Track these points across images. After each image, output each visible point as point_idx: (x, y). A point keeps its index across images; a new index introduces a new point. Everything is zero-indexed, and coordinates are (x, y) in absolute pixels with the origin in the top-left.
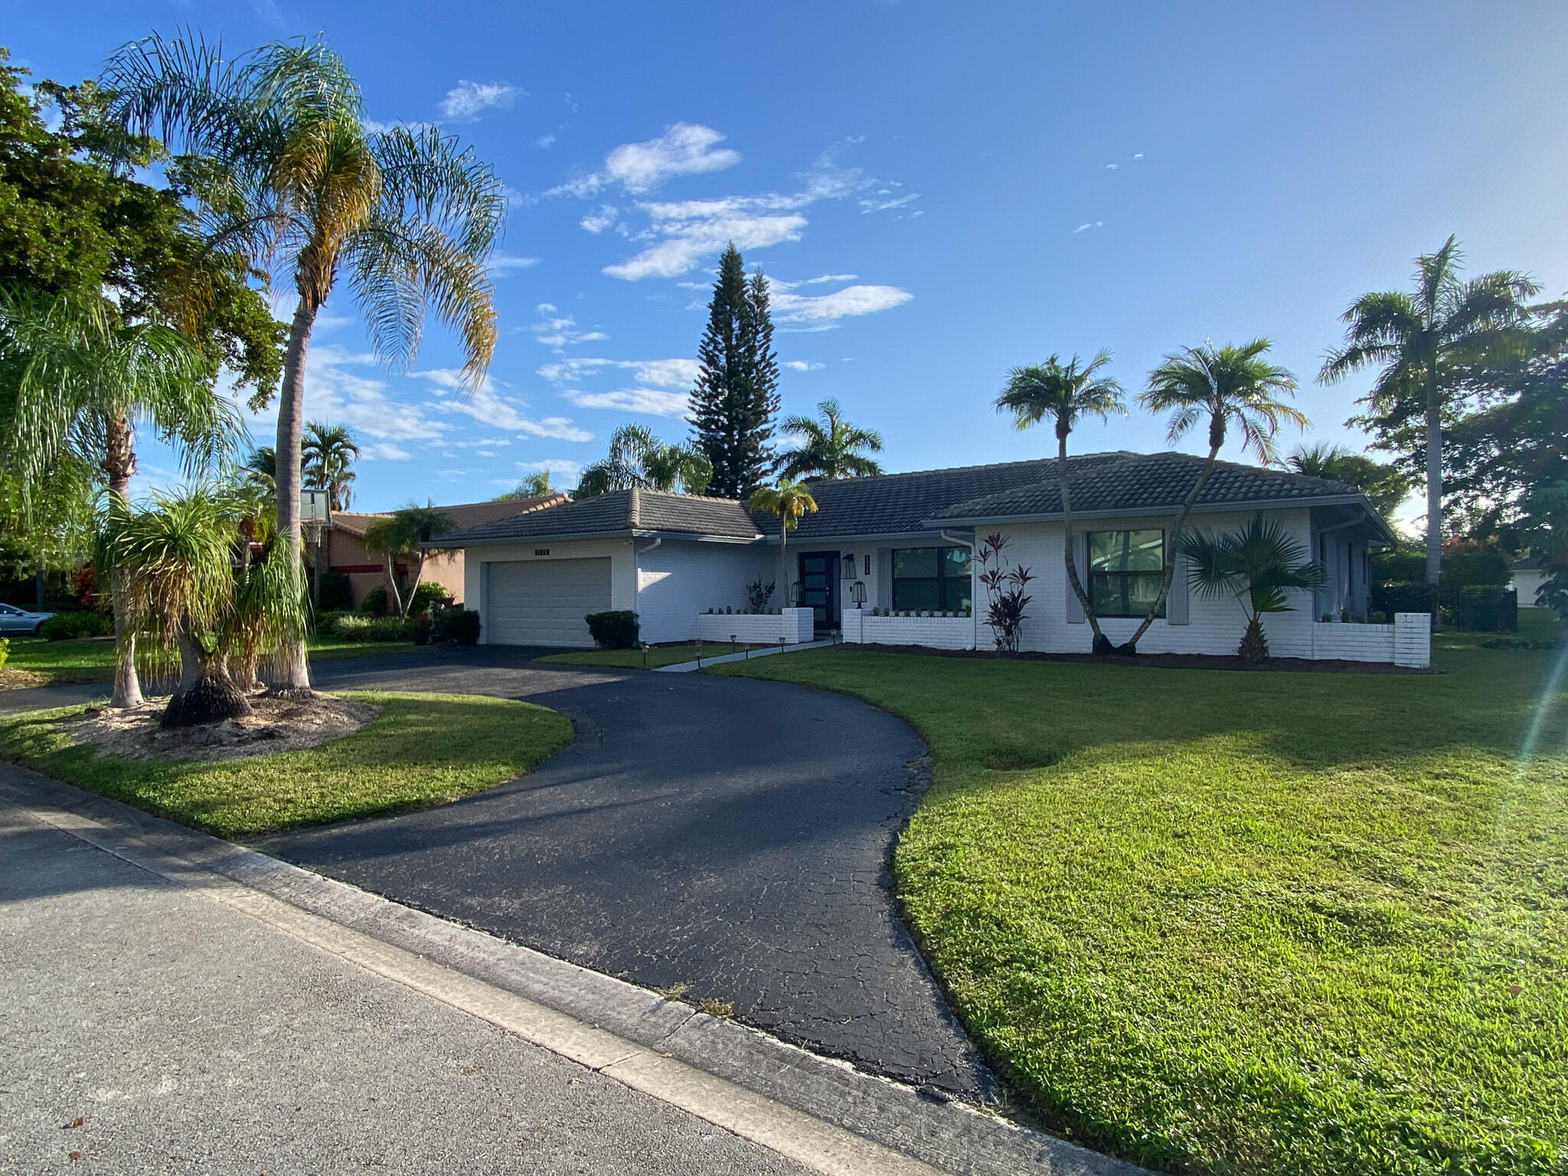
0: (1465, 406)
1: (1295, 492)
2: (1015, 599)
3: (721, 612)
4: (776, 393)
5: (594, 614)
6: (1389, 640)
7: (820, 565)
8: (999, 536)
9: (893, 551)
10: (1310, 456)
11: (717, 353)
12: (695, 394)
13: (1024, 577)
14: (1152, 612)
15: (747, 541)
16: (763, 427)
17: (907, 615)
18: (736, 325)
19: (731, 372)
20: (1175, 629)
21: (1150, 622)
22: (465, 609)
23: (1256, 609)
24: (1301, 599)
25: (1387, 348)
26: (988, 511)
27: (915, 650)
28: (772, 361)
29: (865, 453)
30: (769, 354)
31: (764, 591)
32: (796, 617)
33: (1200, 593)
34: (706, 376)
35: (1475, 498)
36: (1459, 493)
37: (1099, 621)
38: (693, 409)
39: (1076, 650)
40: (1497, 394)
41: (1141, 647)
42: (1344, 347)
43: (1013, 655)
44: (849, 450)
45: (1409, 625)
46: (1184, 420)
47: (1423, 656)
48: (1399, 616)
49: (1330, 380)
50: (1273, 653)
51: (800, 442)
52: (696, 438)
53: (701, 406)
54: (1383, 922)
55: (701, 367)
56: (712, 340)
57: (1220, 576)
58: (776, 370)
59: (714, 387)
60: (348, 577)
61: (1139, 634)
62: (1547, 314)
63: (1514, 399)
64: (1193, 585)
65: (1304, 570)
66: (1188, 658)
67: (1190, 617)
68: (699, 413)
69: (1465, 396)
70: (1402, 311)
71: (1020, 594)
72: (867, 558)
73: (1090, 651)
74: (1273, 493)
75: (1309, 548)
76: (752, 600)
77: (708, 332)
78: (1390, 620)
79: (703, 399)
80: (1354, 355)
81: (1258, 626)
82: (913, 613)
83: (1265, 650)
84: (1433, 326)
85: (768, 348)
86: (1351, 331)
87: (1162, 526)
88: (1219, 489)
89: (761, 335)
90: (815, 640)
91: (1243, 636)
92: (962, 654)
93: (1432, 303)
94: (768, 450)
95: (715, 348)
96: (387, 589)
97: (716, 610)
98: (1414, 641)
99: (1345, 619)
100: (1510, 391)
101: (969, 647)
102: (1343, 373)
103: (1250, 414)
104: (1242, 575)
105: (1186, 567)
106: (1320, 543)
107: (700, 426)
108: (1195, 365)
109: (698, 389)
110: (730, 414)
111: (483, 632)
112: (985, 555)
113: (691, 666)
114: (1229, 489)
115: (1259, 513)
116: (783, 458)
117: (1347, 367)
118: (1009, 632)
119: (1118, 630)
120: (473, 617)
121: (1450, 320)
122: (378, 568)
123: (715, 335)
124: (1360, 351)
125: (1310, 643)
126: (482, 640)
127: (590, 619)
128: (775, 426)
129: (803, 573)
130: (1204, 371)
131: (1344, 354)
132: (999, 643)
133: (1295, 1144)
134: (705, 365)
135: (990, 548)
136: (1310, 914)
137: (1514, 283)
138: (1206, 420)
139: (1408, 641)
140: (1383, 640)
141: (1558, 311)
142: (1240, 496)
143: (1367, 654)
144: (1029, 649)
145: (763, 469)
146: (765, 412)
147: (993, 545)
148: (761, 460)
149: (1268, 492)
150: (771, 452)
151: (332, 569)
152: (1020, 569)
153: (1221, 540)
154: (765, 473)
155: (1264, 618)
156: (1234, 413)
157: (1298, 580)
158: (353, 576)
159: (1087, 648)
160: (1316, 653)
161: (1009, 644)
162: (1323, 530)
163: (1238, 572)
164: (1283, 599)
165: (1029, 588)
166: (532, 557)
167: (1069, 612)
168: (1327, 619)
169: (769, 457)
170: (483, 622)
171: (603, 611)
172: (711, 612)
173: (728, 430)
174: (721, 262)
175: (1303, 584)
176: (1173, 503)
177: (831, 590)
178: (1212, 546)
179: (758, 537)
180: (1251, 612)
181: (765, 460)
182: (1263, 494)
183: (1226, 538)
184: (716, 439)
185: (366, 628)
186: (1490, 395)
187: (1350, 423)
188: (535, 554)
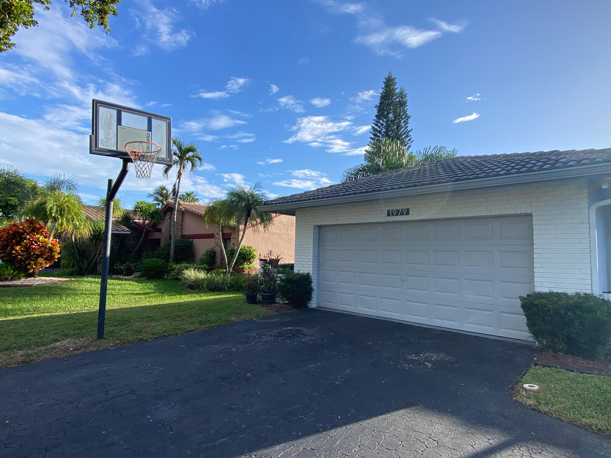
22: (296, 271)
60: (192, 241)
96: (217, 250)
111: (314, 295)
120: (305, 280)
122: (211, 236)
126: (313, 304)
151: (183, 236)
158: (195, 241)
166: (384, 218)
170: (314, 285)
185: (203, 280)
188: (388, 215)
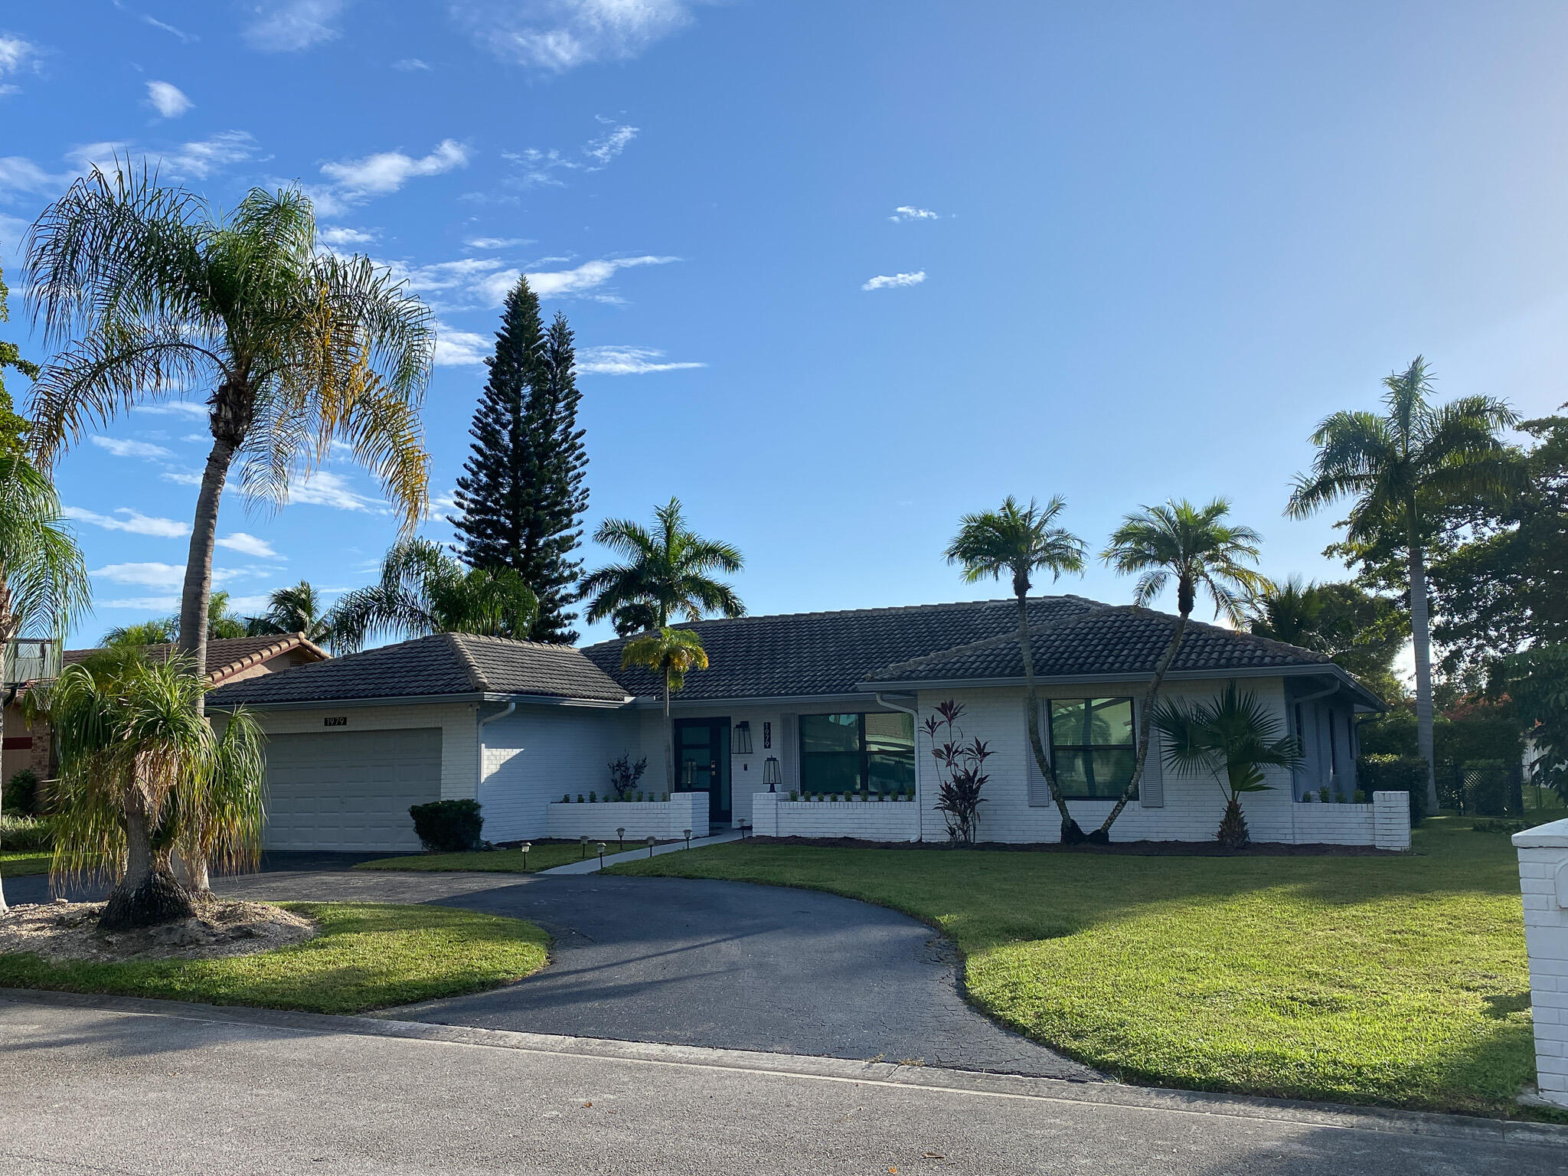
0: (1457, 537)
1: (1267, 660)
2: (971, 779)
3: (581, 800)
4: (582, 486)
5: (420, 804)
6: (1369, 820)
7: (703, 736)
8: (952, 704)
9: (802, 718)
10: (1283, 593)
11: (497, 427)
12: (464, 484)
13: (982, 752)
14: (1126, 793)
15: (615, 705)
16: (565, 533)
17: (834, 800)
18: (526, 390)
19: (519, 455)
20: (1151, 812)
21: (1124, 804)
23: (1234, 788)
24: (1278, 776)
25: (1361, 478)
26: (933, 673)
27: (847, 842)
28: (578, 441)
29: (714, 574)
30: (573, 430)
31: (632, 771)
32: (688, 804)
33: (1176, 771)
34: (480, 459)
35: (1479, 648)
36: (1461, 642)
37: (1069, 804)
38: (460, 505)
39: (1041, 840)
40: (1493, 523)
41: (1115, 835)
42: (1314, 476)
43: (966, 845)
44: (692, 570)
45: (1387, 804)
46: (1151, 585)
47: (1403, 838)
48: (1377, 795)
49: (1301, 513)
50: (1254, 838)
51: (622, 558)
52: (463, 547)
53: (472, 501)
54: (1336, 1003)
55: (473, 446)
56: (492, 410)
57: (1196, 752)
58: (583, 454)
59: (493, 475)
61: (1111, 819)
62: (1539, 432)
63: (1515, 527)
64: (1168, 762)
65: (1282, 744)
66: (1165, 845)
67: (1165, 798)
68: (470, 511)
69: (1457, 527)
70: (1374, 438)
71: (975, 772)
72: (767, 727)
73: (1058, 840)
74: (1245, 661)
75: (1284, 721)
76: (614, 781)
77: (485, 398)
78: (1369, 800)
79: (476, 492)
80: (1324, 487)
81: (1237, 807)
82: (841, 798)
83: (1246, 834)
84: (1408, 456)
85: (571, 424)
86: (1319, 460)
87: (1130, 694)
88: (1190, 654)
89: (562, 404)
90: (711, 835)
91: (1222, 819)
92: (907, 846)
93: (1407, 429)
94: (570, 566)
95: (496, 421)
96: (40, 774)
97: (574, 797)
98: (1393, 821)
99: (1325, 799)
100: (1507, 520)
101: (914, 839)
102: (1315, 505)
103: (1217, 579)
104: (1218, 750)
105: (1162, 741)
106: (1296, 713)
107: (469, 530)
108: (1159, 526)
109: (468, 476)
110: (516, 513)
112: (932, 726)
113: (592, 866)
114: (1200, 654)
115: (1232, 683)
116: (595, 578)
117: (1318, 498)
118: (964, 819)
119: (1089, 815)
121: (1428, 448)
123: (495, 402)
124: (1332, 482)
125: (1290, 825)
127: (415, 812)
128: (581, 532)
129: (679, 747)
130: (1170, 532)
131: (1314, 483)
132: (953, 832)
133: (1281, 1072)
134: (481, 444)
135: (940, 717)
136: (1288, 1002)
137: (1490, 410)
138: (1174, 583)
139: (1388, 821)
140: (1363, 820)
141: (1552, 428)
142: (1212, 662)
143: (1346, 837)
144: (987, 839)
145: (563, 592)
146: (568, 513)
147: (945, 714)
148: (561, 580)
149: (1240, 659)
150: (576, 569)
152: (977, 742)
153: (1194, 713)
154: (566, 599)
155: (1243, 798)
156: (1201, 578)
157: (1275, 757)
159: (1055, 836)
160: (1297, 836)
161: (965, 833)
162: (1298, 700)
163: (1214, 747)
164: (1261, 777)
165: (987, 767)
166: (321, 728)
167: (1032, 793)
168: (1307, 799)
169: (573, 577)
171: (430, 800)
172: (566, 800)
173: (513, 536)
174: (507, 303)
175: (1280, 761)
176: (1142, 669)
177: (718, 769)
178: (1187, 717)
179: (628, 699)
180: (1229, 793)
181: (566, 580)
182: (1235, 661)
183: (1201, 711)
184: (495, 549)
186: (1485, 524)
187: (1329, 552)
188: (326, 724)
